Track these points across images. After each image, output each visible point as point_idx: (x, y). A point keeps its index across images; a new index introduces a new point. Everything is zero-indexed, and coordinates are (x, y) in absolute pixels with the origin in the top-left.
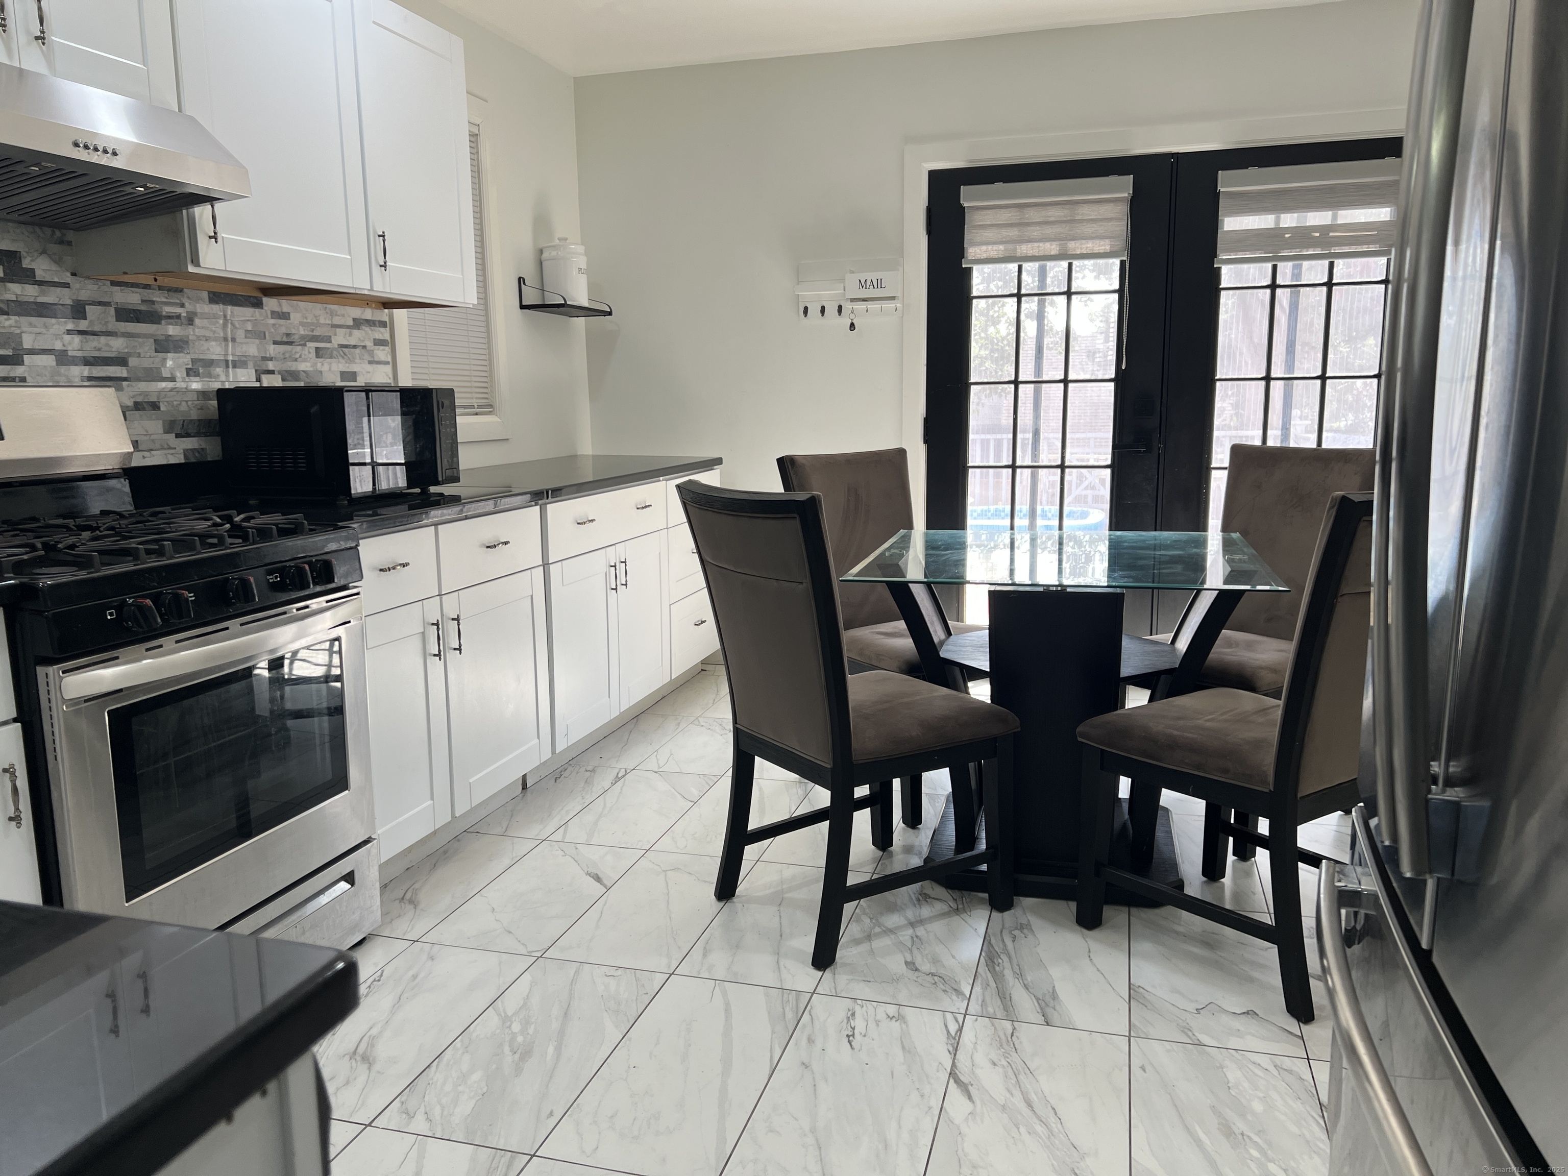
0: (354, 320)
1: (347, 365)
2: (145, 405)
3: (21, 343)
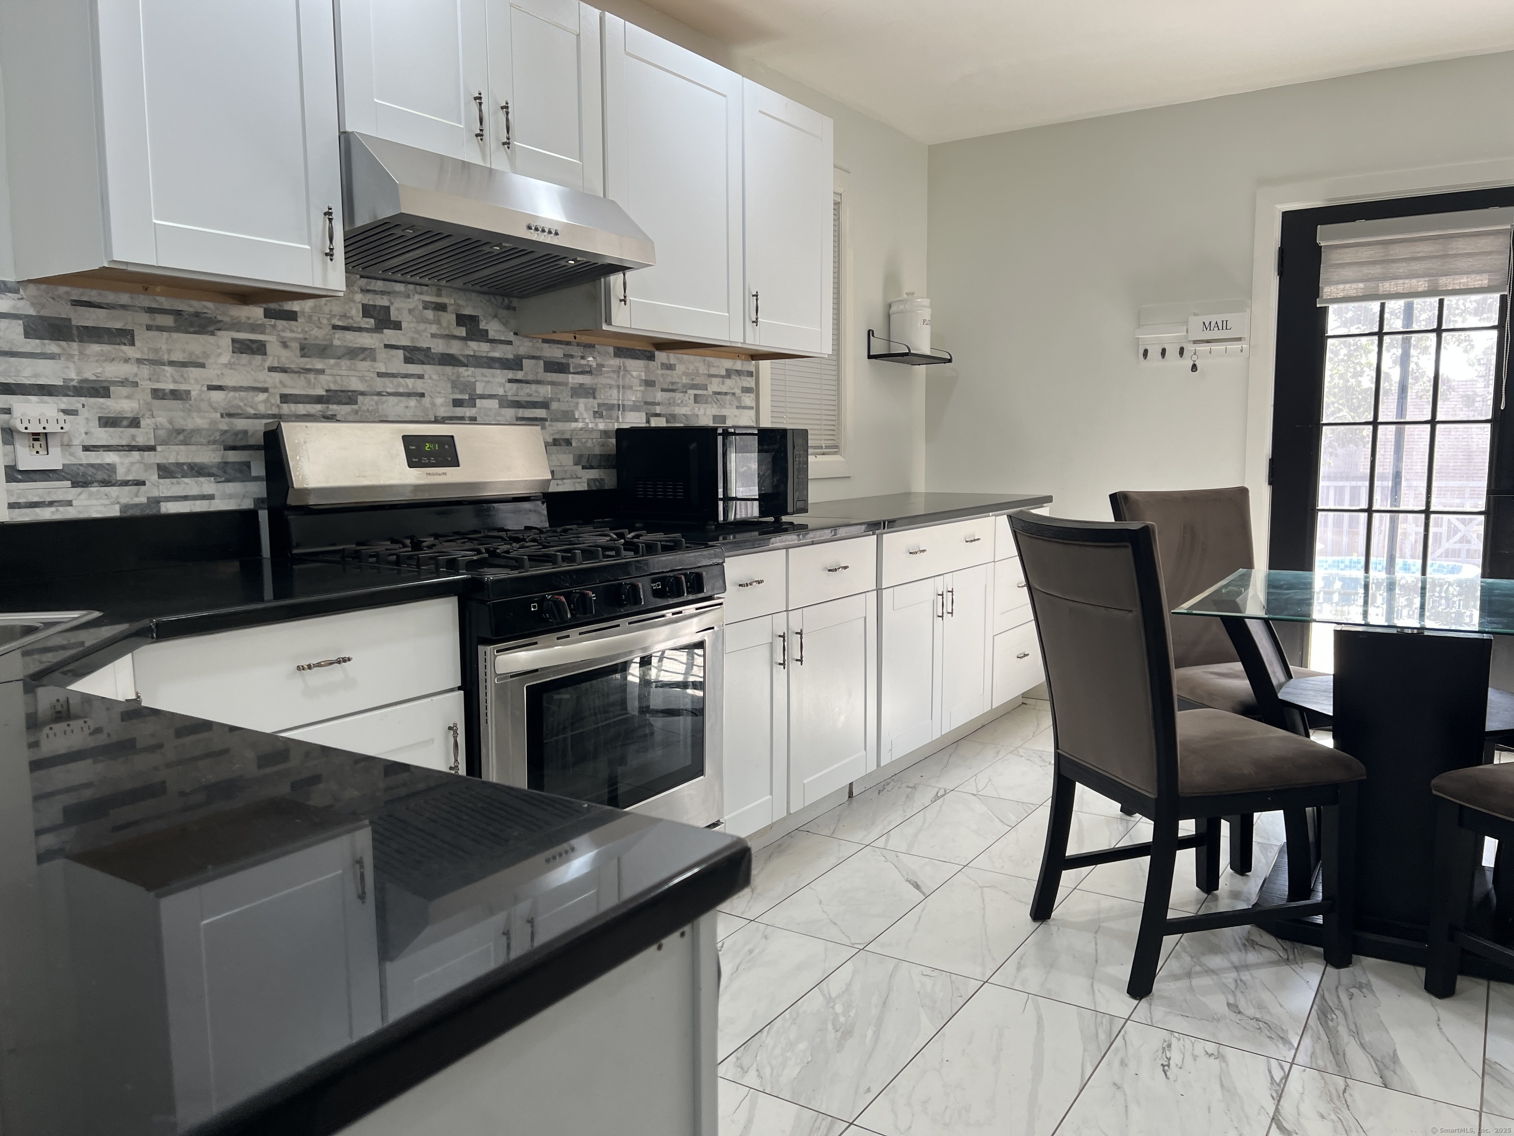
0: (727, 370)
1: (719, 409)
2: (561, 442)
3: (475, 390)
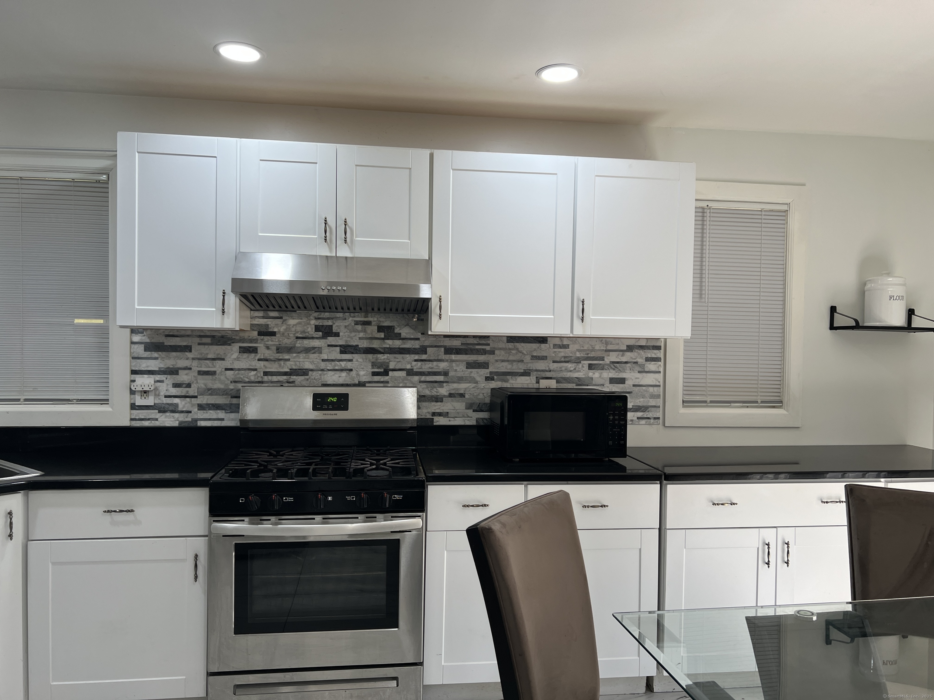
0: (627, 346)
1: (617, 374)
2: (456, 395)
3: (388, 366)
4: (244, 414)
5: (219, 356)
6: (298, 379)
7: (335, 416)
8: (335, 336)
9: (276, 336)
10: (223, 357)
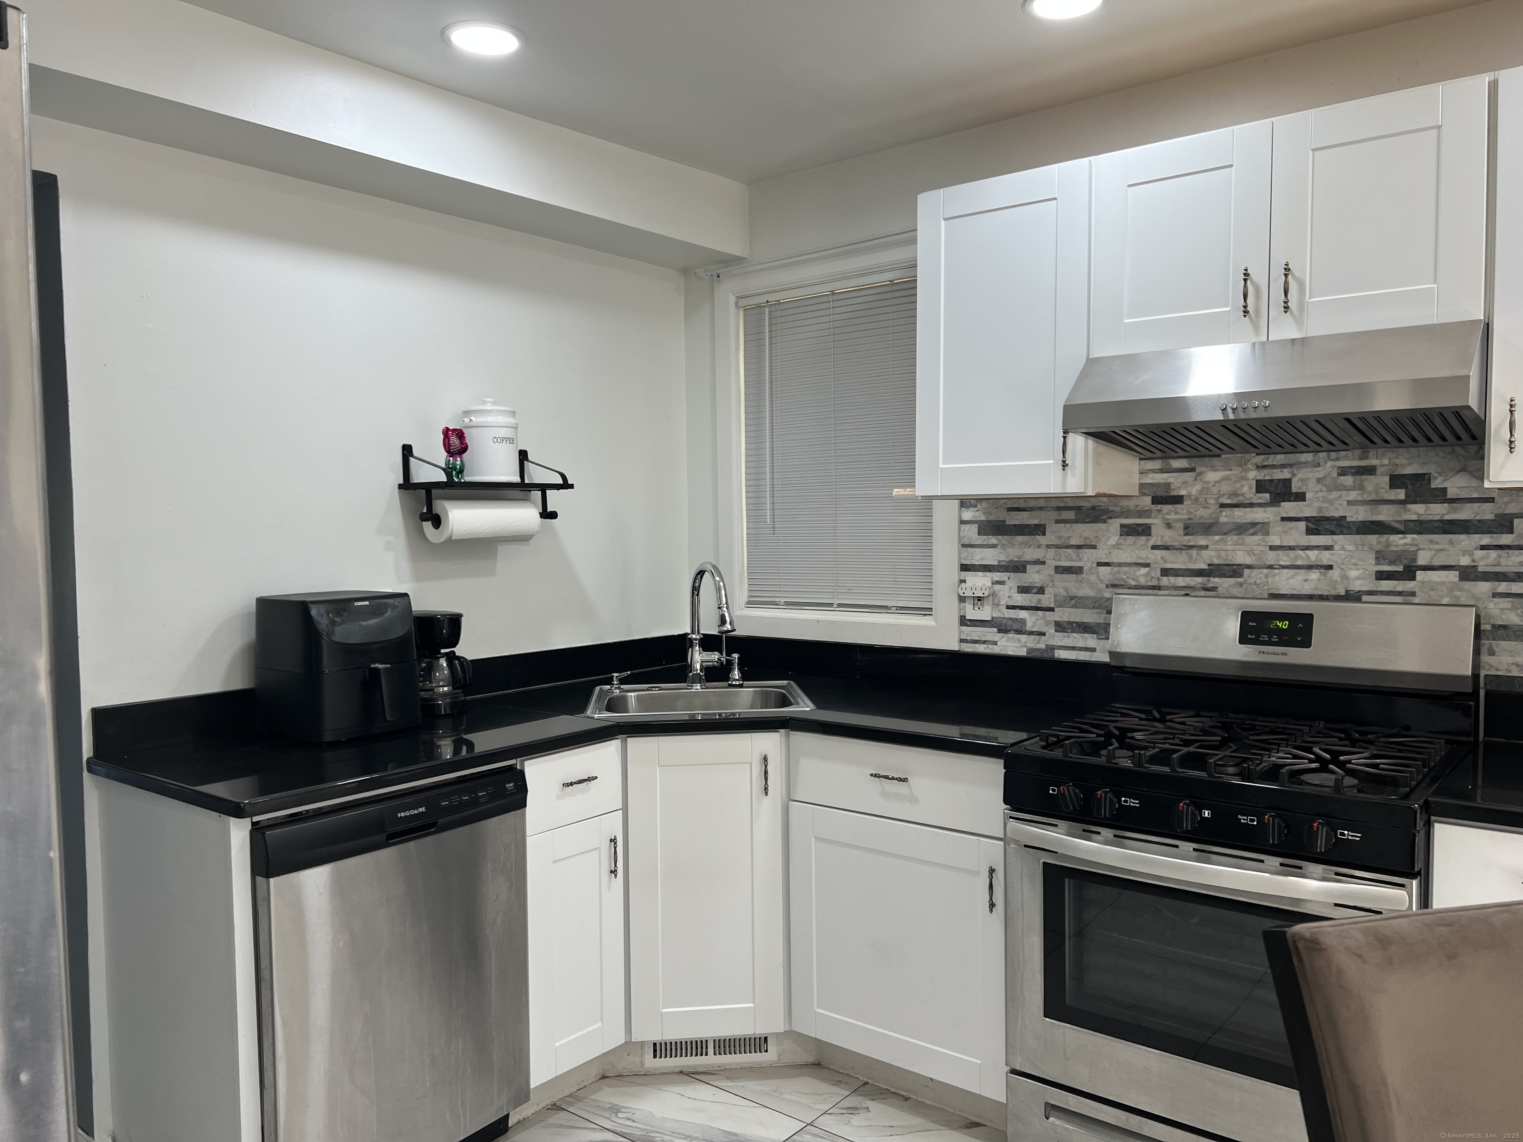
4: (1116, 642)
5: (1088, 542)
6: (1224, 583)
7: (1284, 657)
8: (1295, 500)
9: (1183, 503)
10: (1093, 544)
